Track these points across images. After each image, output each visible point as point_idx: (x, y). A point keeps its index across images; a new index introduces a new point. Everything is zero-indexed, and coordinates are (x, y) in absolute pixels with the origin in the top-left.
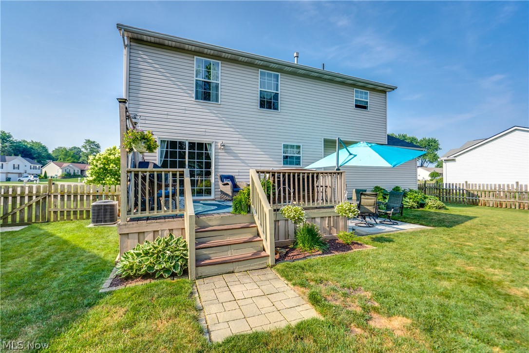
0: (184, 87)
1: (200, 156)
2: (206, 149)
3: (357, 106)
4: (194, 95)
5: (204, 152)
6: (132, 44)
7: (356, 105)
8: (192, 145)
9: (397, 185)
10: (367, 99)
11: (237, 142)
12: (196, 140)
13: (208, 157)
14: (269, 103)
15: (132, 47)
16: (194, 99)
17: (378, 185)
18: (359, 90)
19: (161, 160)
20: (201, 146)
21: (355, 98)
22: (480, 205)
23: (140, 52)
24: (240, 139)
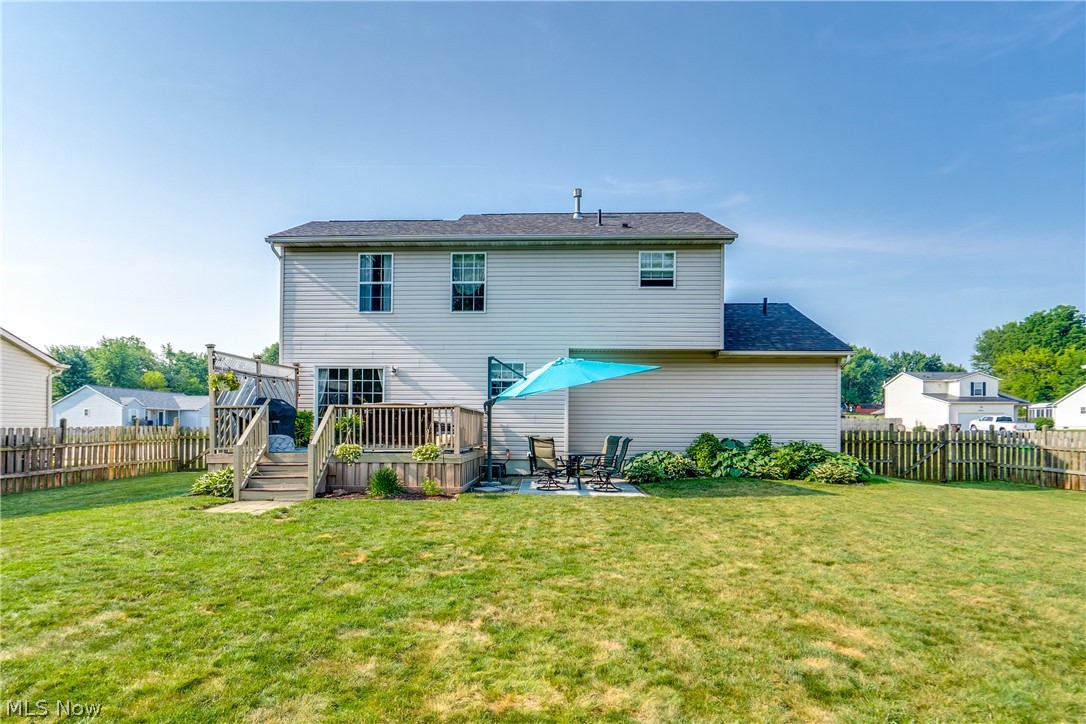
0: (345, 297)
1: (368, 387)
2: (377, 377)
3: (644, 283)
4: (358, 306)
5: (373, 381)
6: (287, 254)
7: (642, 281)
8: (357, 373)
9: (761, 432)
10: (672, 266)
11: (417, 365)
12: (363, 365)
13: (378, 386)
14: (469, 300)
15: (287, 258)
16: (358, 311)
17: (711, 432)
18: (652, 252)
19: (320, 395)
20: (368, 373)
21: (640, 269)
22: (1068, 486)
23: (295, 262)
24: (422, 361)
